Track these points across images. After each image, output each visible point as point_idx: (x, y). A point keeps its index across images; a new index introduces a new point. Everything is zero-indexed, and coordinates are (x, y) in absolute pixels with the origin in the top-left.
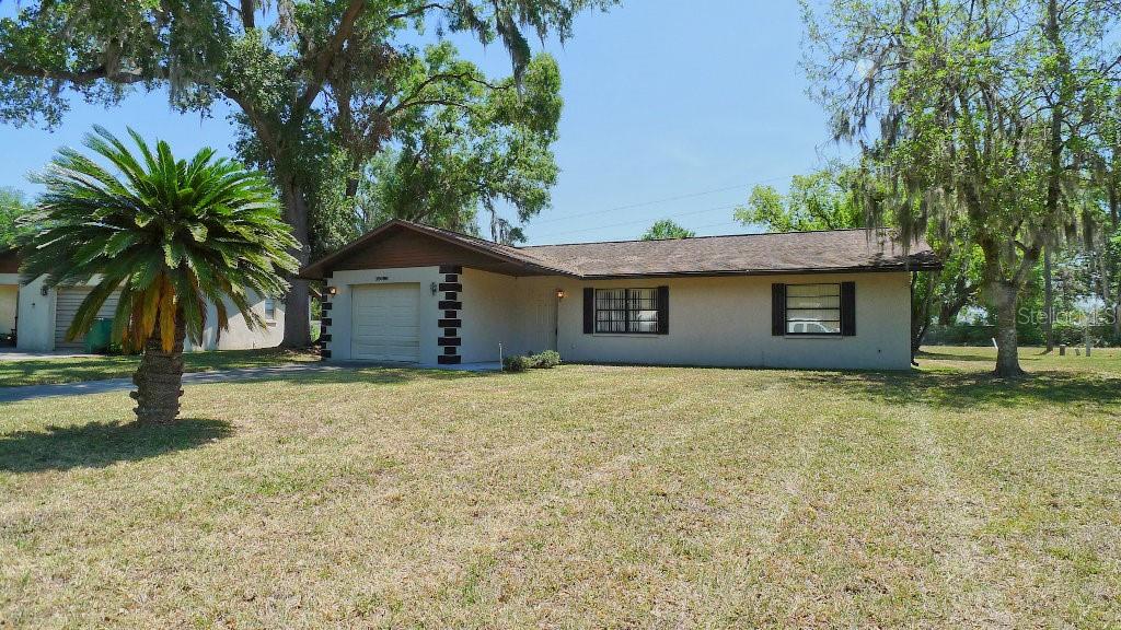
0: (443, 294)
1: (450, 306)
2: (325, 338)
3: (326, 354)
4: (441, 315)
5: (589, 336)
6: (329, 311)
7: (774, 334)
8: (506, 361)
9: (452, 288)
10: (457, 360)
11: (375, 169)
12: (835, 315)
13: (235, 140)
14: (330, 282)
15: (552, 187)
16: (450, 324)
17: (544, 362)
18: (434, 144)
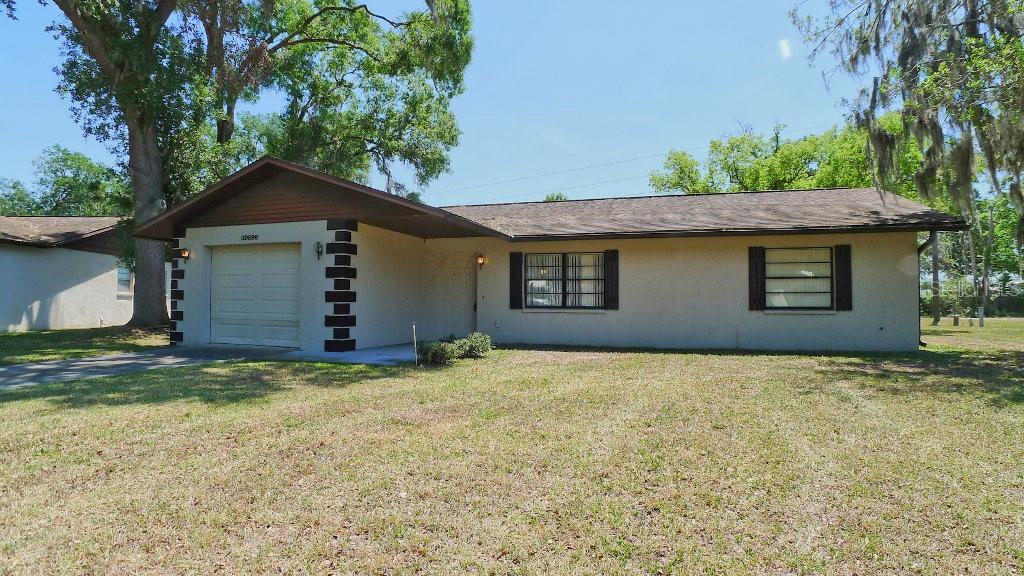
0: (332, 257)
1: (342, 273)
2: (178, 315)
3: (177, 337)
4: (329, 285)
5: (518, 311)
6: (180, 281)
7: (751, 309)
8: (422, 351)
9: (343, 249)
10: (350, 346)
11: (261, 135)
12: (825, 285)
13: (61, 61)
14: (182, 243)
15: (453, 149)
16: (342, 297)
17: (472, 348)
18: (323, 98)
